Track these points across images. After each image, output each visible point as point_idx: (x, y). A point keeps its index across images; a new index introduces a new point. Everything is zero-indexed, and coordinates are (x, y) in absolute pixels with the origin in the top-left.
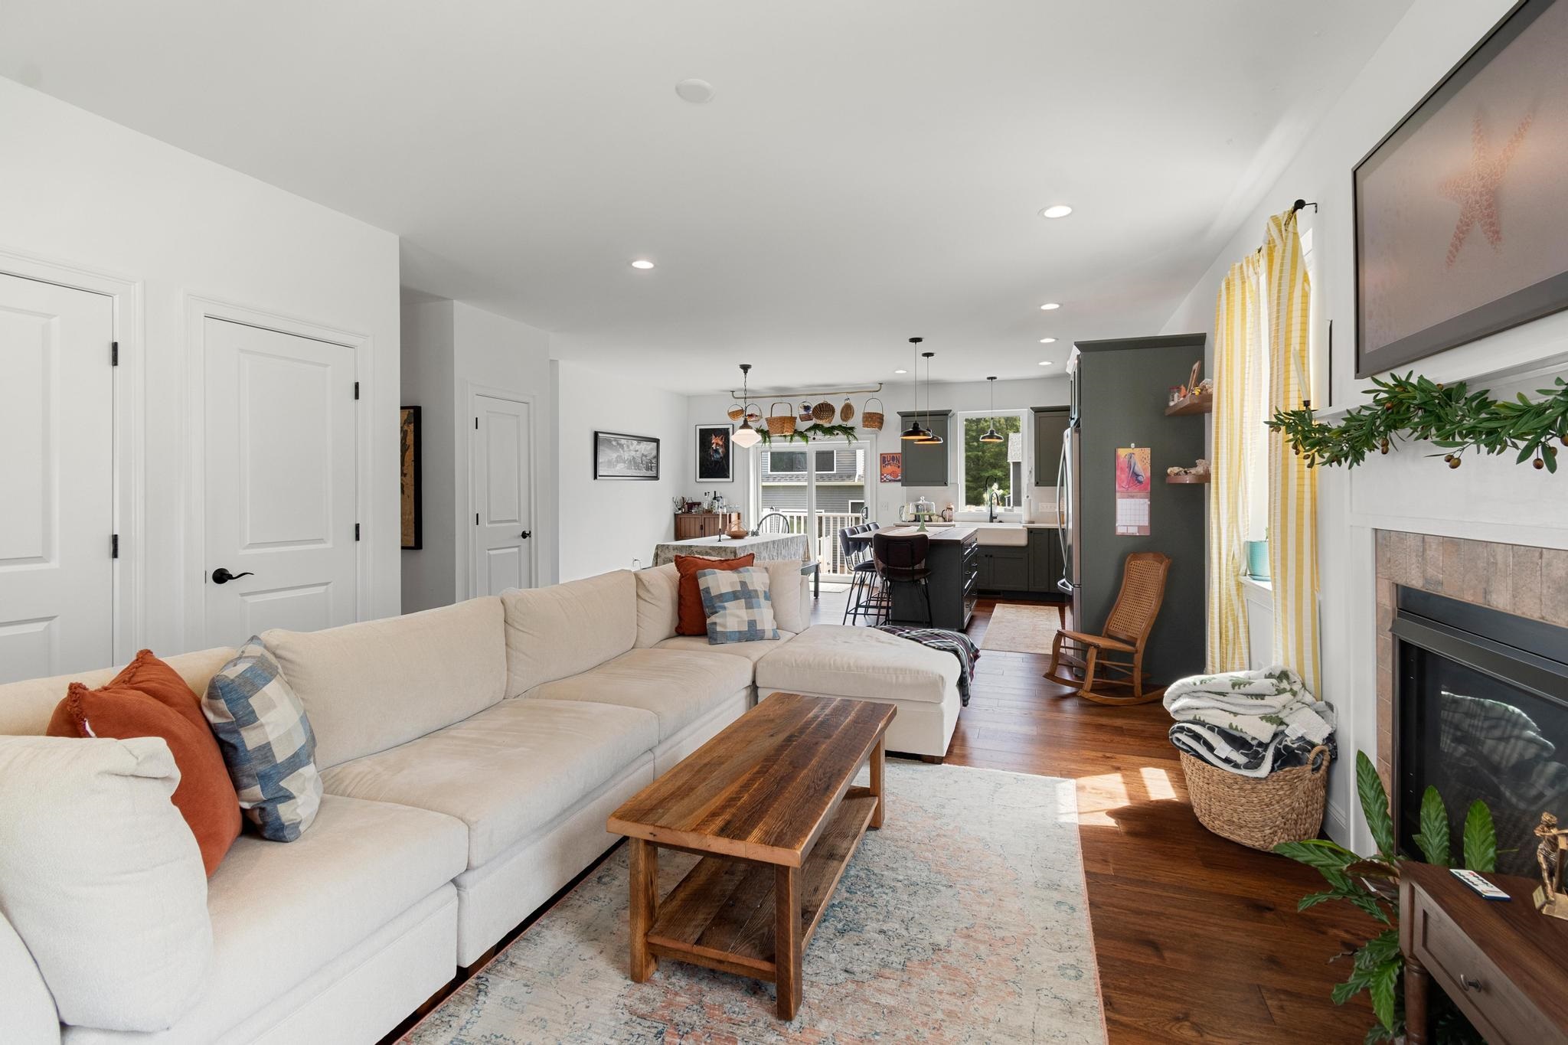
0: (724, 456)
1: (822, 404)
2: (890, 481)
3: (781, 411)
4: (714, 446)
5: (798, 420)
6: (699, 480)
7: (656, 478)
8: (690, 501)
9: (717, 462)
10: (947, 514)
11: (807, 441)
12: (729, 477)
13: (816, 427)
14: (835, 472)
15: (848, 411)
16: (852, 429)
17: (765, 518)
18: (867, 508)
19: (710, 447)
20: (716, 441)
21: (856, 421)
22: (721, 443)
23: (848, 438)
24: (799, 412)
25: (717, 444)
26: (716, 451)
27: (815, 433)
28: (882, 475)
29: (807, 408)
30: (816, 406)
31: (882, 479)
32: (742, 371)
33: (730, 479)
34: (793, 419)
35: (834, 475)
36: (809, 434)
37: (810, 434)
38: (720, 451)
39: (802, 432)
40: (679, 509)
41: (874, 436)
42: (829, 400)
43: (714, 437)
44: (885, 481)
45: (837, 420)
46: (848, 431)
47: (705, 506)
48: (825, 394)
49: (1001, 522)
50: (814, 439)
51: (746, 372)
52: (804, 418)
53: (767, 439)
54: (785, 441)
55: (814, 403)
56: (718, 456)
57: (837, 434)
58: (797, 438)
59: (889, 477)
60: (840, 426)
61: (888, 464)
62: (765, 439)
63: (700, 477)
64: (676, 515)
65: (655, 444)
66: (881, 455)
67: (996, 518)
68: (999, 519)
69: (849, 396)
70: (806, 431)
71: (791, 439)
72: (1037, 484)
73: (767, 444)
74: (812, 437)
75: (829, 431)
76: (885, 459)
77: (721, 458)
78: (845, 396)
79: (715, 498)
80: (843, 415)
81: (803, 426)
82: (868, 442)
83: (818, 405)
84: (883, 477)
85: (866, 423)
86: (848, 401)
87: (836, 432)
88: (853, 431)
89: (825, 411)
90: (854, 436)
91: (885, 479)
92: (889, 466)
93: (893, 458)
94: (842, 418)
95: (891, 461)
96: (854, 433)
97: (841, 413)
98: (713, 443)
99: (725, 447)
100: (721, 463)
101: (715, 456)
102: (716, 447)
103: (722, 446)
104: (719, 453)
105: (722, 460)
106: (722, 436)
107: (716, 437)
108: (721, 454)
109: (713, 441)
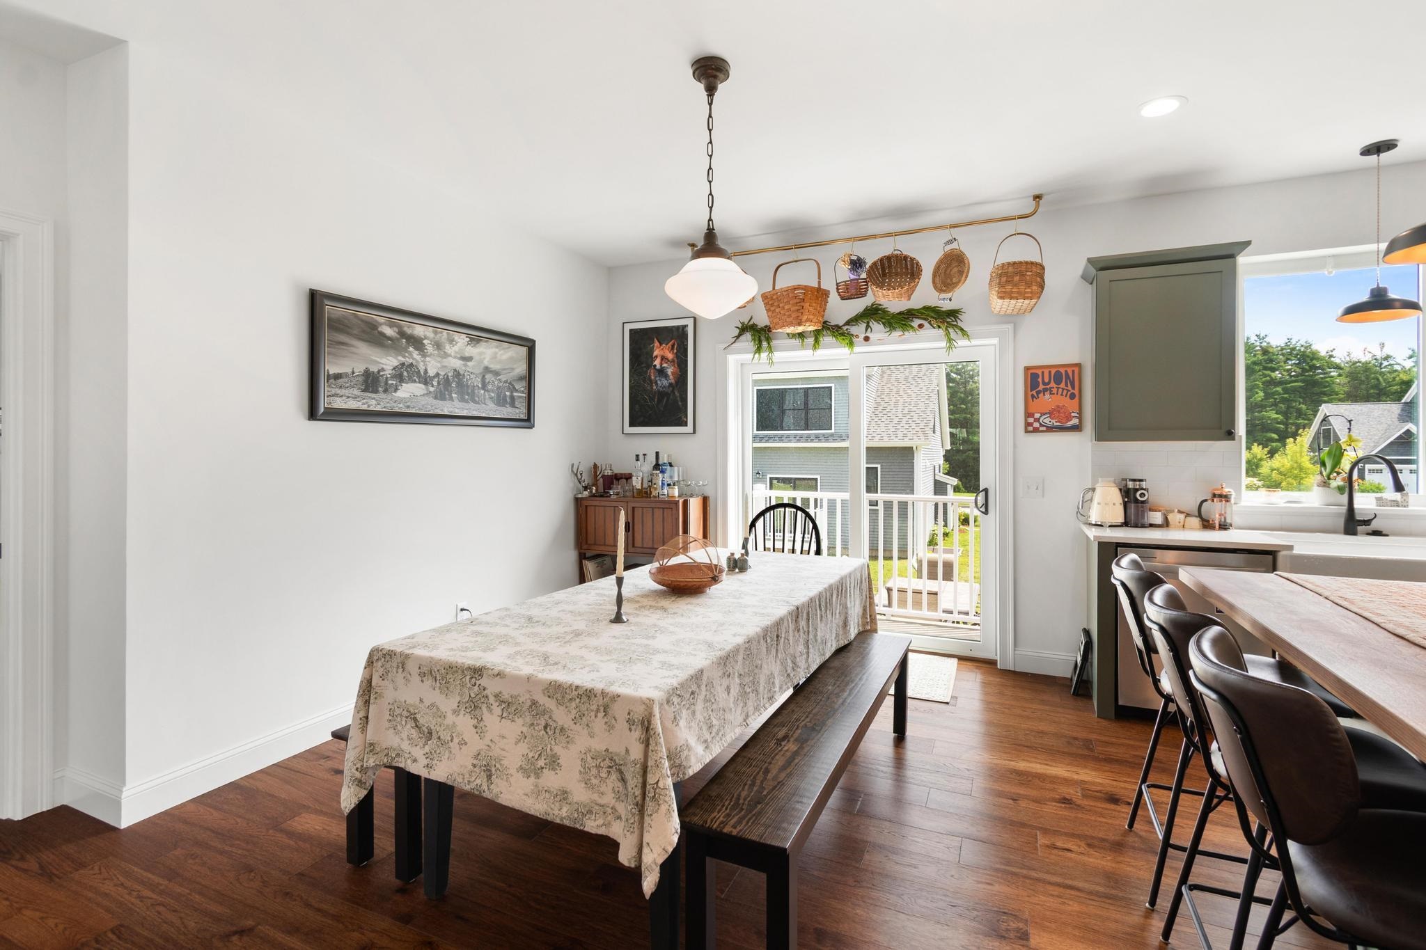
0: (677, 383)
1: (889, 258)
2: (1050, 429)
3: (797, 276)
4: (657, 363)
5: (834, 298)
6: (628, 430)
7: (527, 421)
8: (607, 472)
9: (662, 394)
10: (1214, 510)
11: (851, 344)
12: (686, 425)
13: (873, 313)
15: (951, 269)
16: (954, 314)
17: (762, 514)
18: (986, 490)
19: (650, 365)
20: (661, 352)
21: (968, 293)
22: (670, 356)
23: (948, 334)
24: (837, 274)
25: (663, 358)
26: (662, 372)
27: (868, 326)
28: (1028, 414)
29: (857, 264)
30: (875, 264)
31: (1028, 424)
33: (689, 428)
34: (820, 295)
35: (832, 435)
36: (854, 330)
37: (858, 330)
38: (669, 371)
39: (838, 327)
40: (586, 488)
41: (1010, 327)
42: (907, 246)
43: (657, 344)
44: (1036, 430)
45: (925, 293)
46: (946, 319)
47: (636, 483)
48: (897, 233)
49: (1375, 533)
50: (867, 339)
51: (711, 90)
52: (851, 291)
53: (765, 344)
54: (803, 347)
55: (872, 253)
56: (665, 382)
57: (921, 326)
58: (827, 339)
59: (1047, 421)
60: (926, 308)
61: (1045, 390)
62: (760, 342)
63: (631, 425)
64: (578, 501)
65: (524, 350)
66: (1027, 369)
67: (1364, 523)
68: (1375, 525)
69: (956, 233)
70: (848, 323)
71: (817, 340)
73: (764, 355)
74: (862, 336)
75: (902, 321)
76: (1035, 381)
77: (671, 385)
78: (946, 235)
79: (657, 466)
80: (937, 279)
81: (840, 310)
82: (995, 341)
83: (881, 260)
84: (1031, 420)
85: (1009, 288)
86: (954, 246)
87: (916, 323)
88: (956, 317)
89: (897, 274)
90: (962, 330)
91: (1036, 425)
92: (1047, 396)
93: (1058, 378)
94: (935, 287)
95: (1053, 384)
96: (960, 324)
97: (934, 276)
98: (656, 357)
99: (678, 366)
100: (671, 397)
101: (659, 382)
102: (661, 364)
103: (673, 361)
104: (666, 376)
105: (673, 391)
106: (673, 341)
107: (661, 344)
108: (672, 379)
109: (655, 354)
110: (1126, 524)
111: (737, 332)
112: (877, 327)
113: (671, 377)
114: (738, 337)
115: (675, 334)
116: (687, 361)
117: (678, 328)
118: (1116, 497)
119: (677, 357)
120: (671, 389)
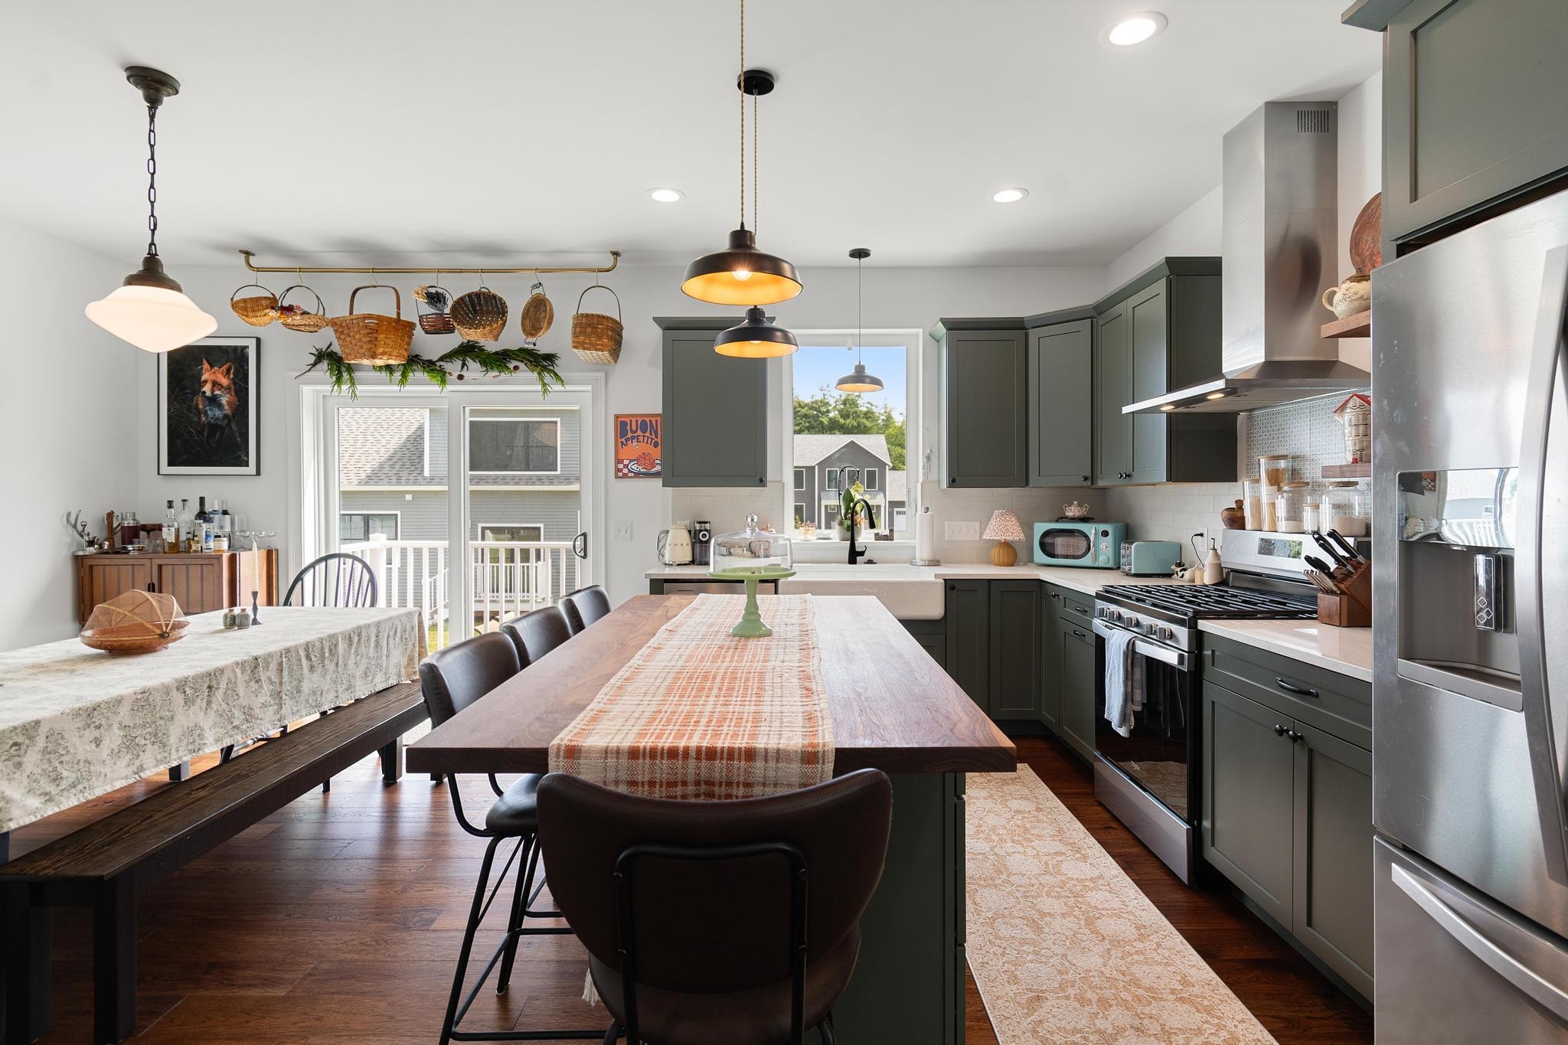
0: (234, 414)
1: (478, 295)
2: (638, 475)
3: (377, 304)
4: (207, 389)
5: (418, 331)
6: (165, 469)
8: (129, 522)
9: (214, 427)
11: (443, 382)
12: (247, 465)
13: (468, 351)
14: (558, 472)
15: (538, 313)
16: (550, 358)
18: (585, 535)
19: (197, 390)
20: (212, 378)
21: (556, 338)
22: (225, 382)
23: (541, 379)
24: (416, 308)
25: (215, 384)
26: (213, 400)
27: (464, 365)
28: (618, 461)
29: (435, 298)
30: (462, 299)
31: (618, 470)
32: (138, 94)
33: (251, 469)
34: (404, 327)
36: (448, 366)
37: (453, 367)
38: (224, 400)
39: (431, 363)
40: (91, 543)
41: (602, 375)
42: (494, 285)
43: (206, 366)
44: (625, 476)
45: (512, 336)
46: (542, 362)
47: (168, 535)
48: (483, 271)
49: (870, 562)
50: (461, 377)
51: (153, 102)
52: (432, 327)
53: (345, 375)
54: (391, 382)
55: (455, 289)
56: (218, 413)
57: (516, 368)
58: (419, 375)
59: (635, 467)
60: (522, 350)
61: (633, 438)
62: (339, 372)
63: (171, 463)
64: (79, 561)
66: (617, 417)
67: (862, 554)
69: (543, 278)
70: (442, 359)
71: (404, 375)
72: (953, 482)
73: (344, 387)
74: (456, 374)
75: (499, 361)
76: (625, 428)
77: (226, 416)
78: (532, 278)
79: (203, 515)
80: (527, 322)
81: (435, 346)
82: (589, 388)
83: (470, 295)
84: (621, 466)
85: (582, 338)
86: (539, 291)
87: (512, 364)
88: (552, 362)
89: (488, 313)
90: (556, 374)
91: (625, 471)
92: (635, 443)
93: (644, 426)
94: (524, 330)
95: (639, 433)
96: (556, 370)
97: (524, 318)
98: (206, 382)
99: (236, 393)
100: (227, 431)
101: (209, 412)
102: (213, 391)
103: (228, 388)
104: (220, 406)
105: (229, 424)
106: (228, 364)
107: (212, 366)
108: (227, 410)
109: (204, 378)
110: (693, 562)
111: (313, 359)
112: (474, 365)
113: (226, 407)
114: (314, 365)
115: (232, 355)
116: (247, 389)
117: (235, 348)
118: (685, 538)
119: (235, 383)
120: (226, 421)
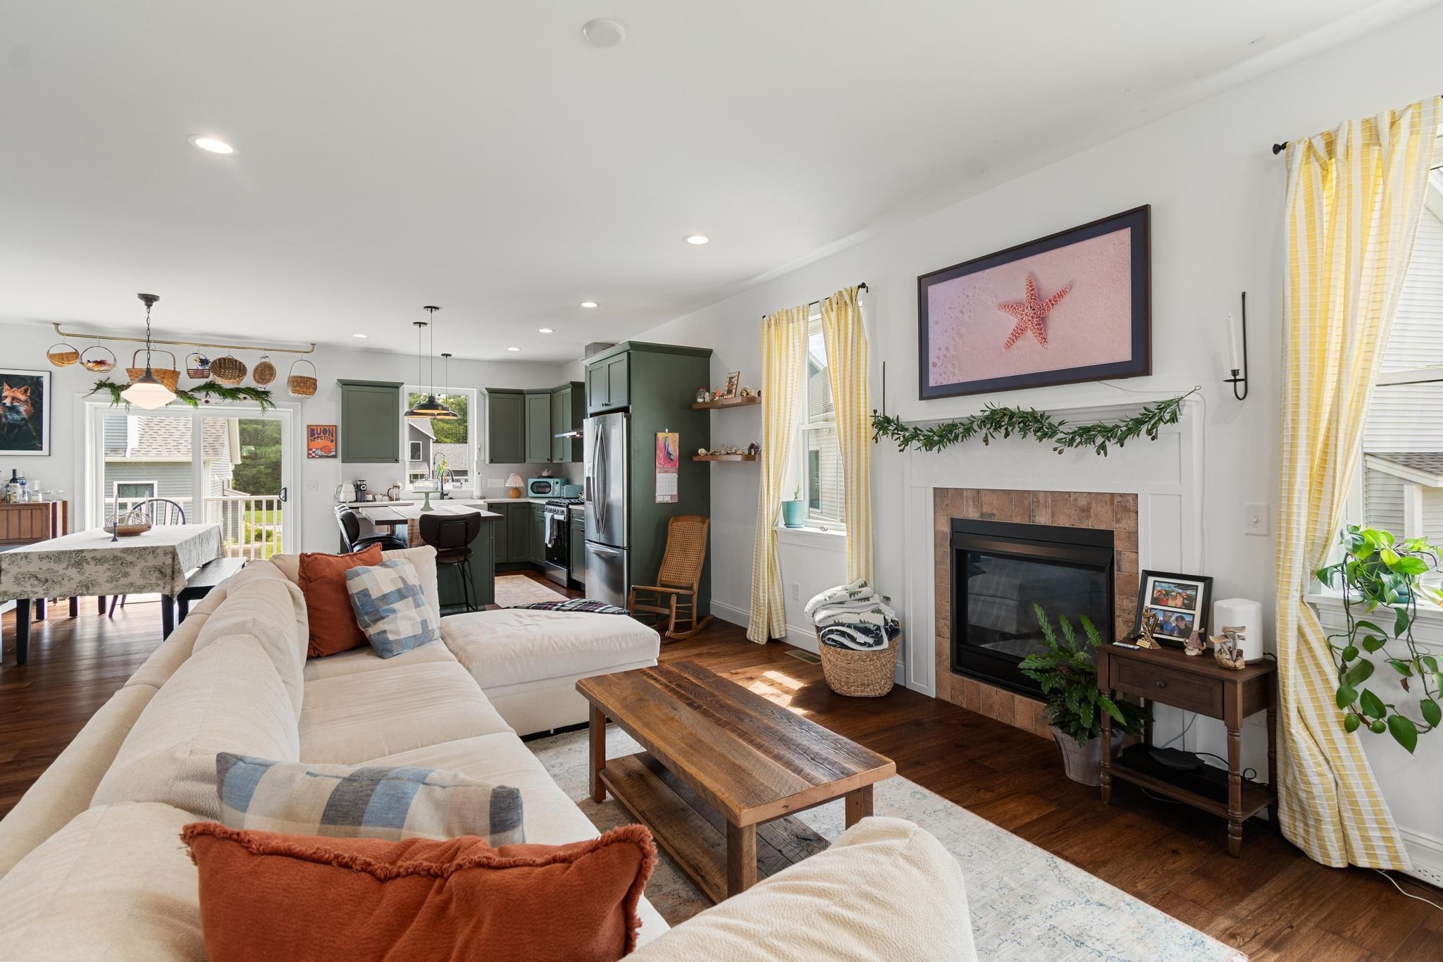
0: (31, 418)
1: (224, 359)
2: (321, 457)
3: (153, 360)
4: (7, 401)
5: (184, 376)
9: (13, 426)
10: (394, 492)
11: (196, 404)
12: (41, 449)
13: (210, 387)
15: (265, 371)
16: (266, 393)
18: (285, 489)
20: (11, 394)
21: (277, 386)
22: (23, 398)
23: (263, 405)
24: (186, 365)
25: (14, 398)
26: (13, 409)
27: (207, 394)
28: (309, 449)
29: (204, 362)
30: (215, 361)
31: (309, 454)
32: (142, 303)
33: (47, 452)
34: (175, 374)
36: (196, 395)
37: (201, 395)
38: (22, 409)
39: (185, 392)
41: (299, 404)
42: (237, 355)
43: (6, 386)
44: (313, 457)
45: (248, 381)
46: (261, 396)
48: (230, 347)
49: (451, 498)
50: (207, 401)
52: (193, 374)
55: (214, 356)
56: (16, 417)
57: (245, 398)
58: (176, 399)
59: (319, 453)
60: (251, 389)
61: (318, 437)
62: (117, 397)
66: (308, 426)
67: (447, 495)
68: (450, 495)
69: (268, 353)
70: (193, 390)
72: (492, 461)
73: (122, 404)
74: (204, 400)
75: (233, 393)
76: (313, 432)
77: (23, 419)
78: (263, 353)
80: (257, 376)
81: (188, 383)
82: (291, 410)
83: (220, 360)
84: (311, 452)
85: (298, 389)
86: (267, 360)
87: (242, 396)
88: (267, 396)
89: (229, 368)
90: (271, 403)
91: (314, 454)
92: (319, 440)
93: (325, 431)
94: (255, 380)
95: (322, 434)
96: (269, 399)
97: (254, 373)
98: (6, 397)
99: (32, 404)
100: (24, 428)
101: (9, 416)
102: (12, 403)
103: (26, 402)
104: (18, 412)
105: (26, 424)
106: (26, 387)
107: (11, 387)
108: (24, 415)
109: (4, 394)
110: (356, 501)
111: (95, 386)
112: (214, 397)
113: (24, 413)
114: (96, 390)
115: (29, 381)
116: (42, 403)
117: (32, 377)
118: (352, 489)
119: (31, 399)
120: (24, 422)
